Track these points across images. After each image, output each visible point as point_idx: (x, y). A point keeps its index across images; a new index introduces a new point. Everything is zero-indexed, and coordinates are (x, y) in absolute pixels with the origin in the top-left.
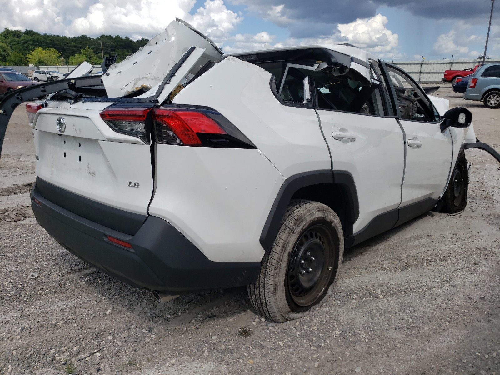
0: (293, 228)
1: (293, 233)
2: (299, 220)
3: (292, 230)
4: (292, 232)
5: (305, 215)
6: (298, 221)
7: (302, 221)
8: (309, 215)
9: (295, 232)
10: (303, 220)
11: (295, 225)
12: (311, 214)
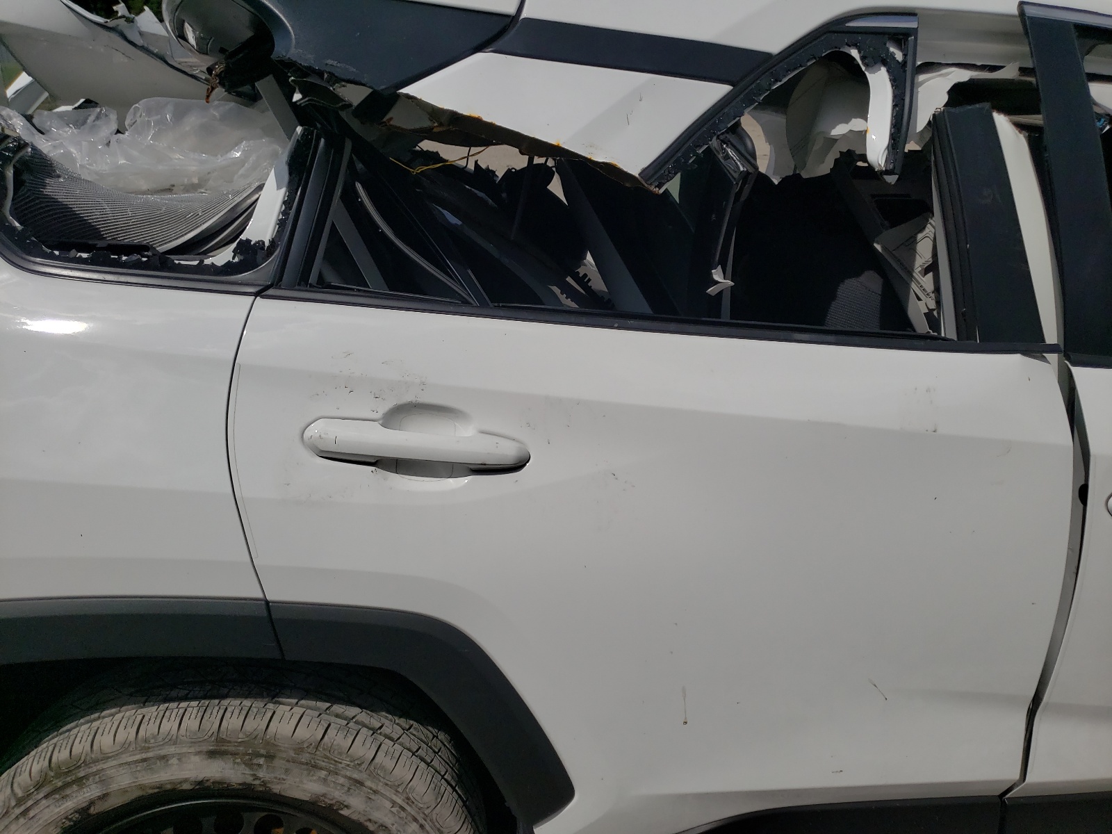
0: (28, 796)
1: (24, 813)
2: (67, 773)
3: (20, 802)
4: (18, 811)
5: (106, 758)
6: (58, 776)
7: (80, 782)
8: (128, 764)
9: (32, 813)
10: (86, 777)
11: (38, 786)
12: (144, 760)
